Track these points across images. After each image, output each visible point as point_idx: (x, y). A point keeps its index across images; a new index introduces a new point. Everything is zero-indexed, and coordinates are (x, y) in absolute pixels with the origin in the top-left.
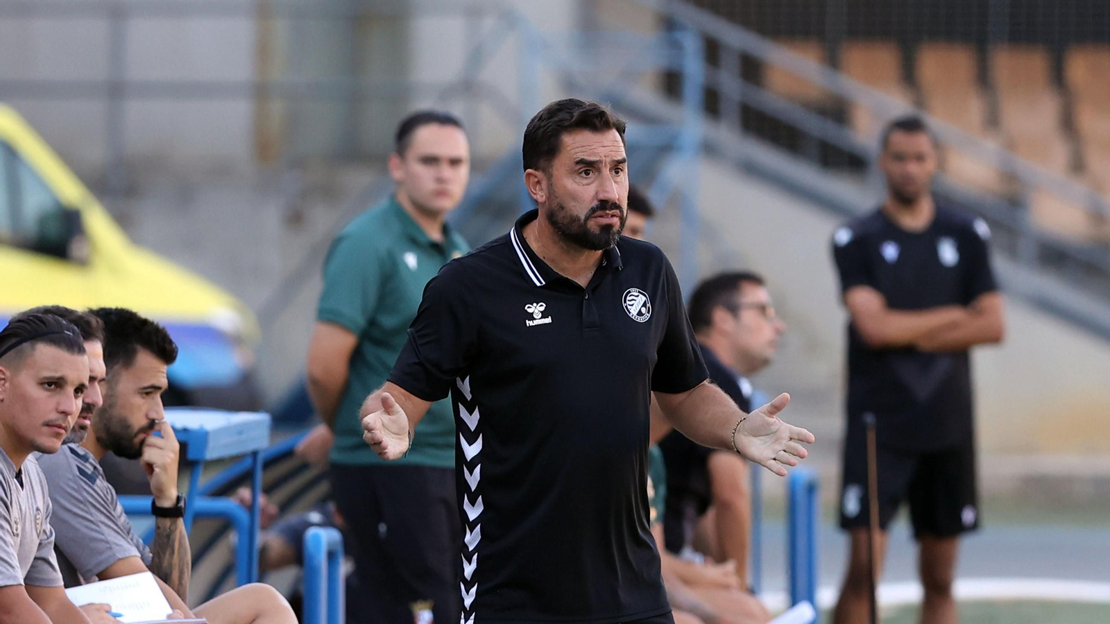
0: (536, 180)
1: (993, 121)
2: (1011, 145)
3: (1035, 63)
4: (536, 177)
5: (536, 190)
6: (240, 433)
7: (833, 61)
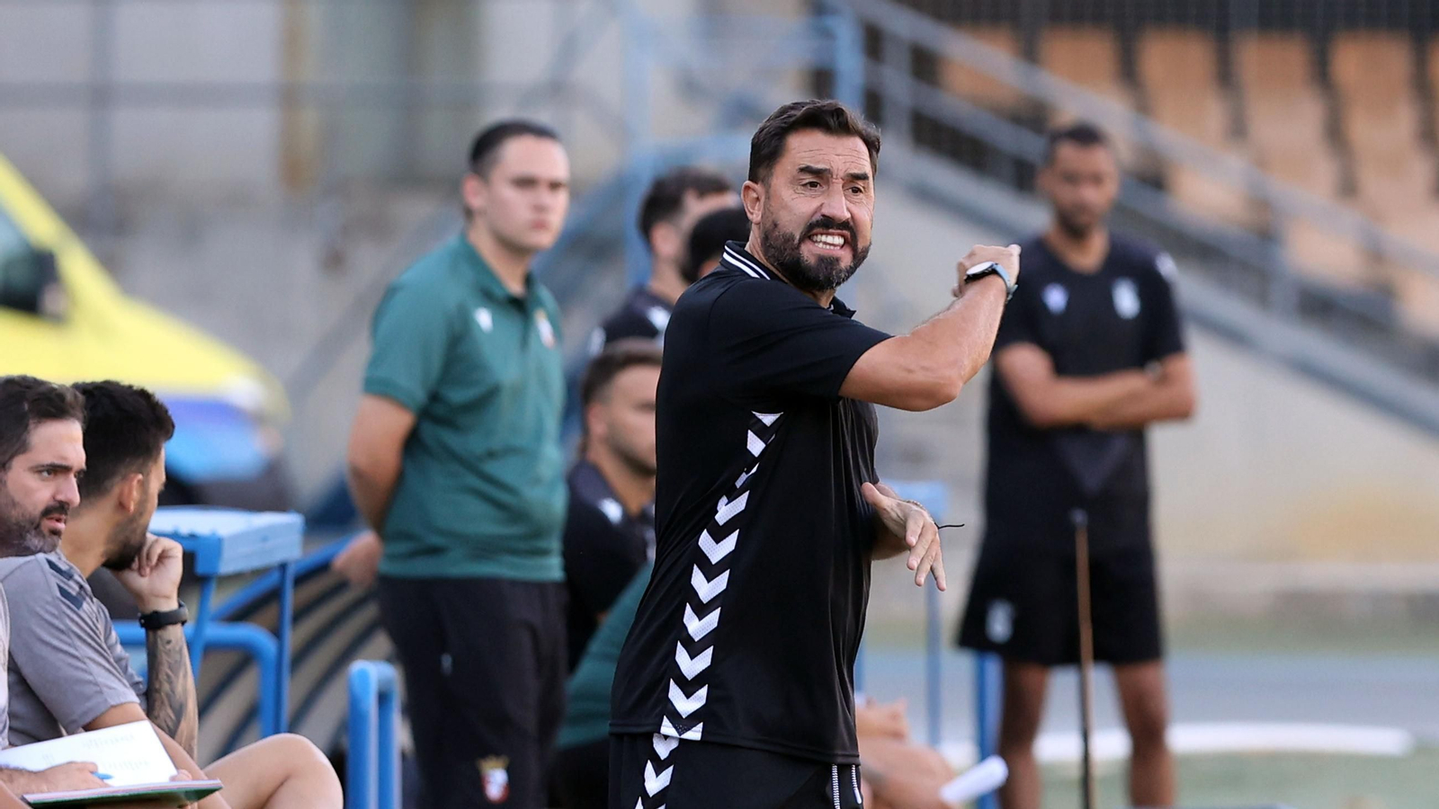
0: (755, 195)
1: (1238, 130)
2: (1261, 162)
3: (1290, 55)
4: (754, 190)
5: (754, 209)
6: (265, 539)
7: (1030, 53)
